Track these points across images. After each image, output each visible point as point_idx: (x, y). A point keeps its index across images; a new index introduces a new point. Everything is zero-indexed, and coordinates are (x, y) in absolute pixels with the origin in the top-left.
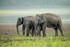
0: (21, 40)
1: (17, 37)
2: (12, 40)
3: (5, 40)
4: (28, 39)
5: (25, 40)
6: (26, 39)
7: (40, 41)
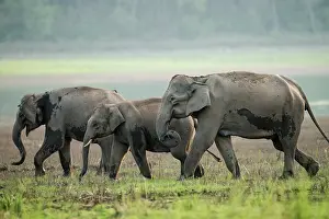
0: (160, 195)
1: (142, 181)
2: (120, 197)
3: (84, 196)
4: (194, 192)
5: (179, 195)
6: (184, 188)
7: (252, 197)
